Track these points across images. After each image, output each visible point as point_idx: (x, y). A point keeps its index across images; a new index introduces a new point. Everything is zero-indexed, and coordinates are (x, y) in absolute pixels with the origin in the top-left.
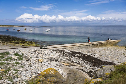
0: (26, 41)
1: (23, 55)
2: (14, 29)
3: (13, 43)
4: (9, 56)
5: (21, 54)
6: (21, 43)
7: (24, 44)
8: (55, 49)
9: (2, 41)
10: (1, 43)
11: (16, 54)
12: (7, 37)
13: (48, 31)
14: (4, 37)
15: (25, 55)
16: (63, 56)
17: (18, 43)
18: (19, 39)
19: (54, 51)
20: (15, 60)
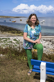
0: (21, 32)
1: (19, 41)
2: (10, 20)
3: (10, 33)
4: (10, 40)
5: (18, 40)
6: (17, 33)
7: (19, 34)
8: (45, 39)
9: (2, 30)
10: (1, 32)
11: (15, 40)
12: (5, 27)
13: (42, 23)
14: (3, 27)
15: (20, 41)
16: (52, 45)
17: (14, 33)
18: (15, 30)
19: (44, 40)
20: (14, 43)
